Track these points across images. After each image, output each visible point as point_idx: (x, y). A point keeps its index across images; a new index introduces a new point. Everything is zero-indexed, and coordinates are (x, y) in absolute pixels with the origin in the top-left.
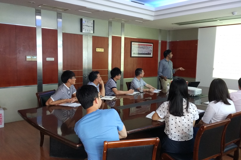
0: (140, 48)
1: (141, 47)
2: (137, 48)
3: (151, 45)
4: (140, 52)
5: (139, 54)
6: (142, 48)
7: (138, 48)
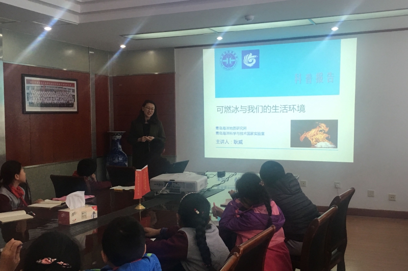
0: (46, 90)
1: (49, 88)
2: (37, 90)
3: (73, 85)
4: (46, 101)
5: (43, 105)
6: (51, 90)
7: (41, 90)
